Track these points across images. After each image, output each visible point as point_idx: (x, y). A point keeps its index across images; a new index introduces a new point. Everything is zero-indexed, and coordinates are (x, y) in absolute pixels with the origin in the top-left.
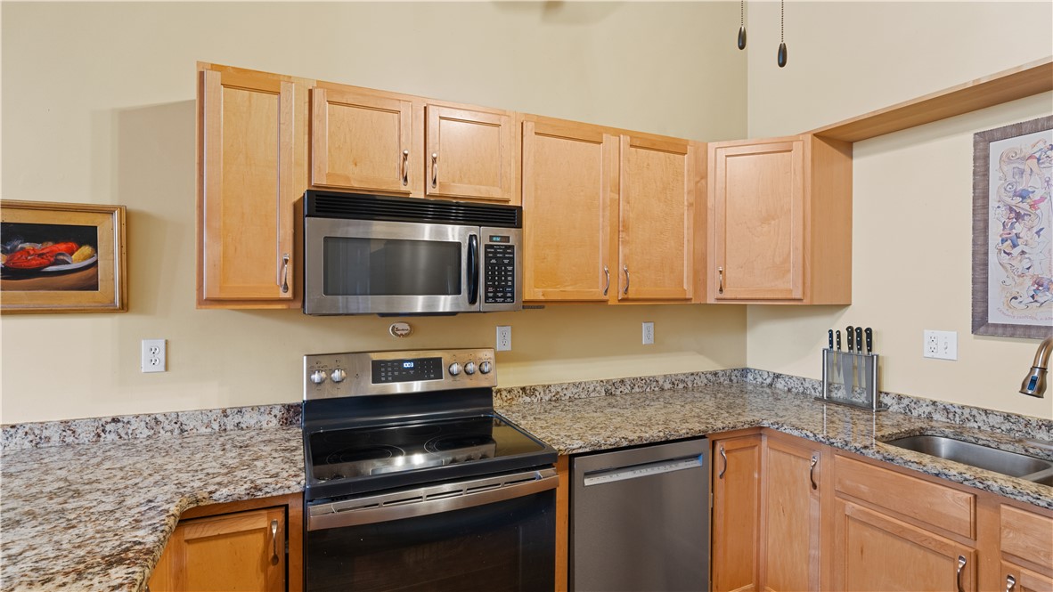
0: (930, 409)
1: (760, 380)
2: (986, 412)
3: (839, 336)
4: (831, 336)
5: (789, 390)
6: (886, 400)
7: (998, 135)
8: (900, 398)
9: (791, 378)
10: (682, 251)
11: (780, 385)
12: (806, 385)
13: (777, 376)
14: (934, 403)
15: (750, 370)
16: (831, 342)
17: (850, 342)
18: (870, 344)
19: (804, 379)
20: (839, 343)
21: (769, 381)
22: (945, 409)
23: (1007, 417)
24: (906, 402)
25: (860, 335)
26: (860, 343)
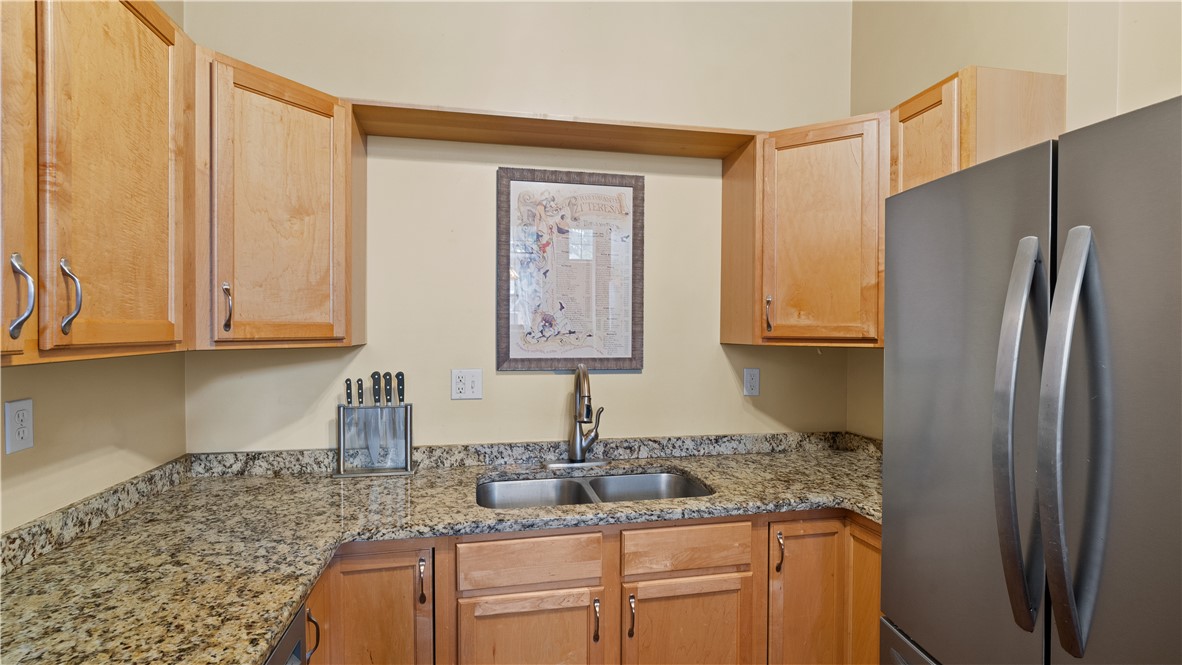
0: (462, 455)
1: (218, 469)
2: (511, 446)
3: (360, 387)
4: (349, 387)
5: (277, 474)
6: (417, 456)
7: (517, 175)
8: (431, 450)
9: (278, 454)
10: (165, 242)
11: (259, 468)
12: (305, 460)
13: (253, 457)
14: (466, 448)
15: (197, 457)
16: (349, 396)
17: (376, 392)
18: (401, 393)
19: (302, 453)
20: (360, 396)
21: (237, 467)
22: (477, 452)
23: (527, 447)
24: (437, 453)
25: (388, 382)
26: (388, 393)
